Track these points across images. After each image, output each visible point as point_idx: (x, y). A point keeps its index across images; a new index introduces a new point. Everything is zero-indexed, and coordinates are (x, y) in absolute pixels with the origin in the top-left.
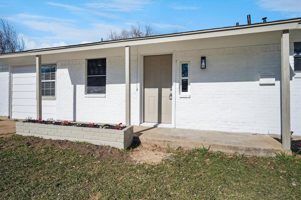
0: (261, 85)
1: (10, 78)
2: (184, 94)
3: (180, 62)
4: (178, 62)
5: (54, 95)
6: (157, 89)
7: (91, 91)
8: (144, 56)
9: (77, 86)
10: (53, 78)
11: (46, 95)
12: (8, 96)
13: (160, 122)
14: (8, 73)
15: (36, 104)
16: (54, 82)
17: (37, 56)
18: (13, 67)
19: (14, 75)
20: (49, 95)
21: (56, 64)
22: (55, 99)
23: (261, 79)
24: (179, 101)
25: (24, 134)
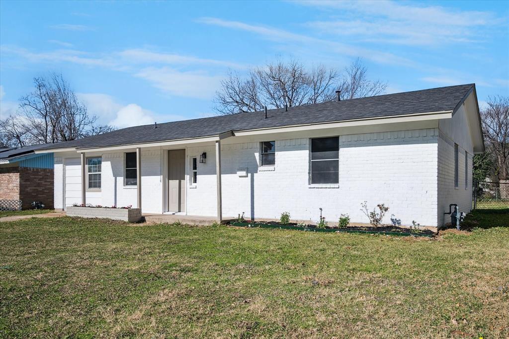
0: (240, 177)
1: (64, 170)
2: (194, 185)
3: (190, 156)
4: (189, 157)
5: (100, 187)
6: (178, 181)
7: (129, 183)
8: (169, 151)
9: (118, 178)
10: (100, 171)
11: (94, 187)
12: (62, 181)
13: (179, 211)
14: (62, 165)
15: (81, 197)
16: (100, 174)
17: (82, 153)
18: (66, 159)
19: (68, 167)
20: (97, 187)
21: (101, 157)
22: (100, 191)
23: (238, 172)
24: (189, 191)
25: (71, 215)
